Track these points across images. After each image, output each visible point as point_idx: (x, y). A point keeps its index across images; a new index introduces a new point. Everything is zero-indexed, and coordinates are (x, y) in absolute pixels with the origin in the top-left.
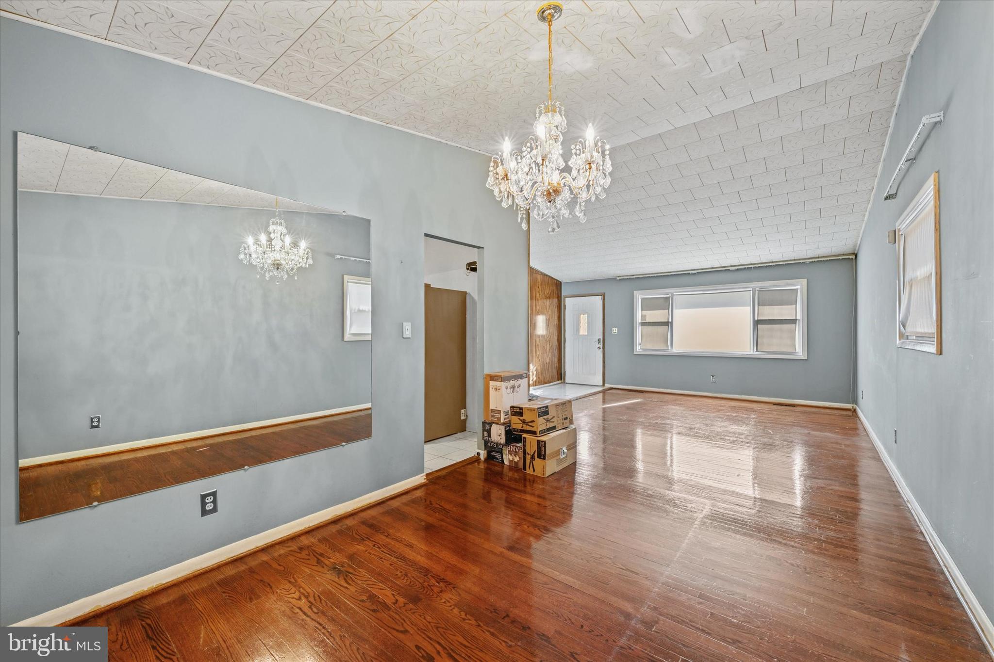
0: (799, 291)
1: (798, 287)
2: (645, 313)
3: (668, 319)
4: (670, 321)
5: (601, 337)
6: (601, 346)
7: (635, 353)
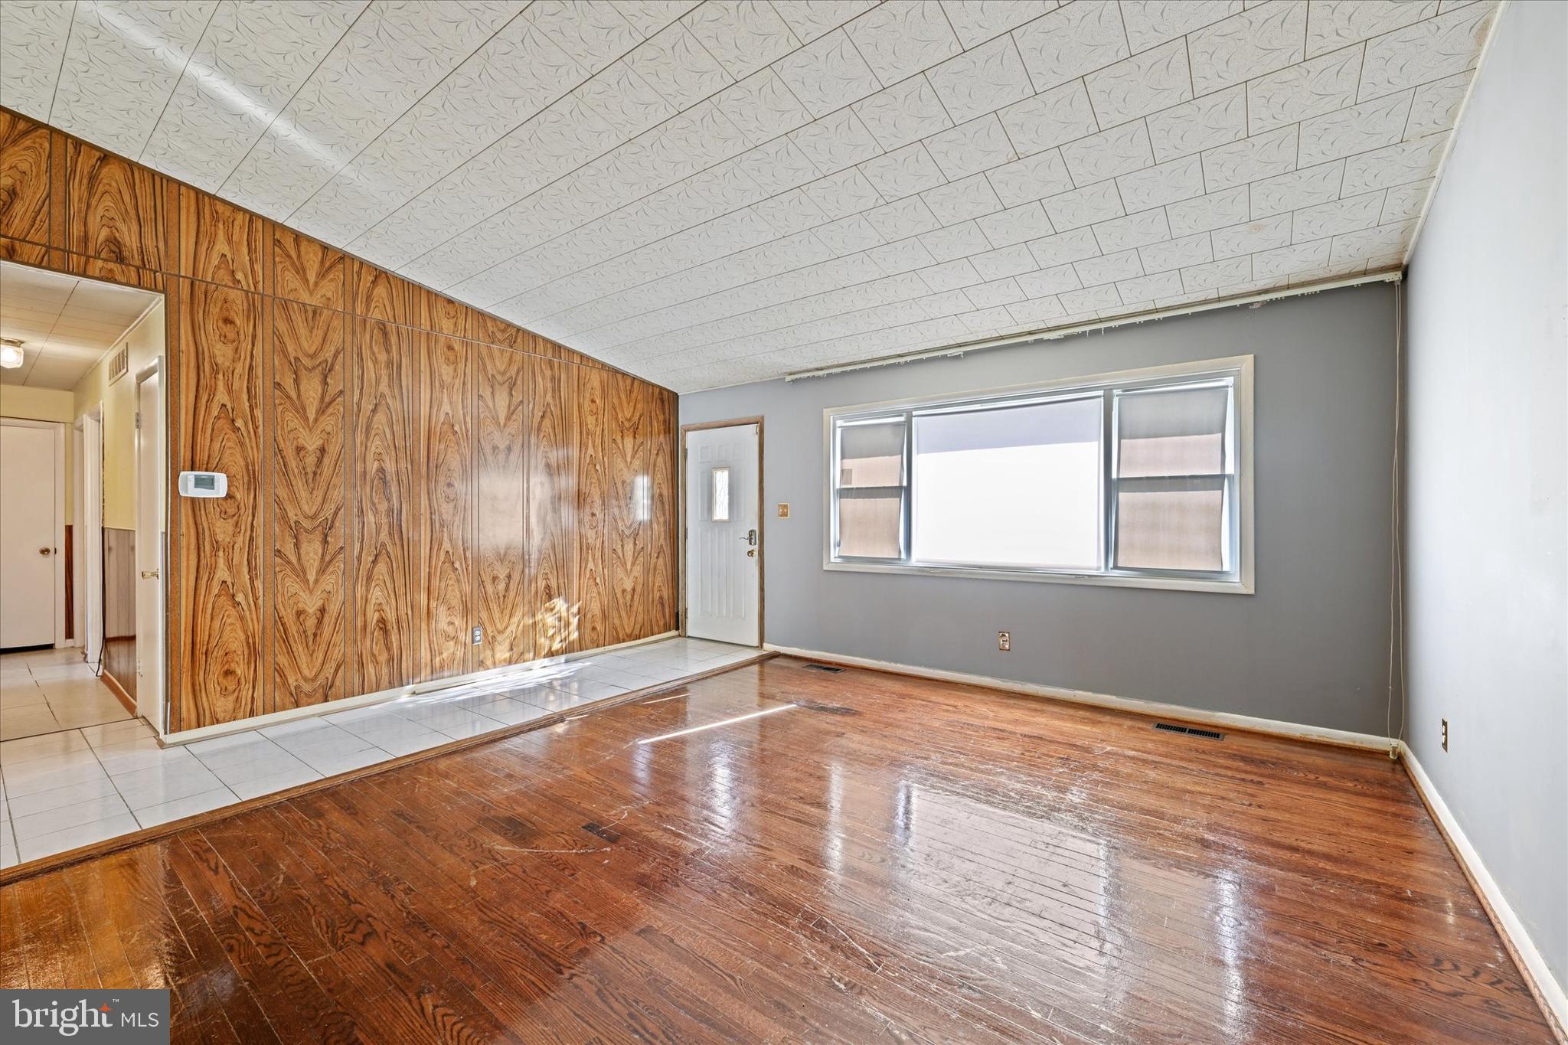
0: (1231, 391)
1: (1229, 381)
2: (849, 463)
3: (901, 481)
4: (905, 484)
5: (756, 528)
6: (756, 547)
7: (825, 568)
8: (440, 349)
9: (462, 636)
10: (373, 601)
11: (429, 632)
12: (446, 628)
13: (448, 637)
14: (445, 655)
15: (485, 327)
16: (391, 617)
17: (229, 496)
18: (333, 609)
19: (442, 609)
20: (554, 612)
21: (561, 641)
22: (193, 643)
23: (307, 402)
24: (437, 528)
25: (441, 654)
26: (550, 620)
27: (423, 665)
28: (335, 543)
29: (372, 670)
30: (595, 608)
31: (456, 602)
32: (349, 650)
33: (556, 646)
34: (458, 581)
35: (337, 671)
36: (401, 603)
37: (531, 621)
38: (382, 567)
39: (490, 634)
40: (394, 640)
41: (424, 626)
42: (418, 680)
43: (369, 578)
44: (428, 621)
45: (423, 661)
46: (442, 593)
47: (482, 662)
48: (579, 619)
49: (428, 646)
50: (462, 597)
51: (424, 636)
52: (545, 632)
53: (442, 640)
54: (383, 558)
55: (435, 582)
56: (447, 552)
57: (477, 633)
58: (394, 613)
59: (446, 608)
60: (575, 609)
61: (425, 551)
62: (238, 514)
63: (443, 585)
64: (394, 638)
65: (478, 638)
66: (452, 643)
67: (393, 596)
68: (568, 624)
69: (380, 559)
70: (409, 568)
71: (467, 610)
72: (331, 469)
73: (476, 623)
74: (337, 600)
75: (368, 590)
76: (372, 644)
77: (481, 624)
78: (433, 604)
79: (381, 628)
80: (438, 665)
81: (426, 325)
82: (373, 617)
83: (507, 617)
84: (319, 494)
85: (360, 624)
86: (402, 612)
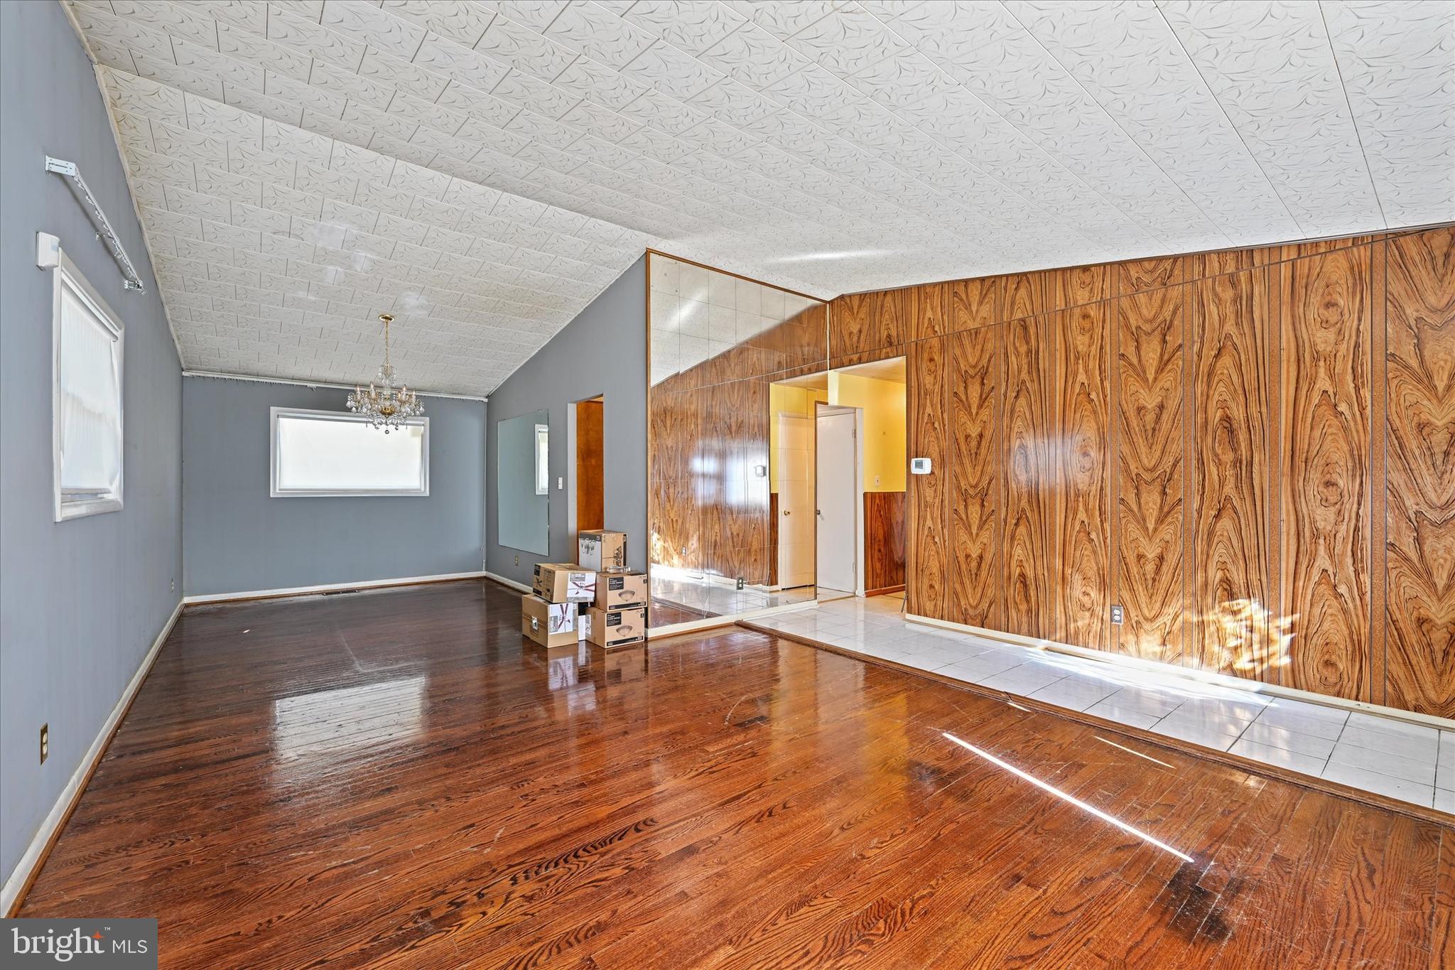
8: (1076, 323)
9: (1099, 610)
10: (1016, 557)
11: (1063, 597)
12: (1081, 597)
13: (1083, 607)
14: (1080, 624)
15: (1128, 278)
16: (1030, 574)
17: (932, 473)
18: (988, 557)
19: (1077, 578)
20: (1239, 617)
21: (1253, 661)
22: (917, 563)
23: (971, 401)
24: (1072, 498)
25: (1075, 621)
26: (1229, 623)
27: (1058, 626)
28: (990, 506)
29: (1014, 615)
30: (1335, 630)
31: (1092, 573)
32: (998, 593)
33: (1243, 663)
34: (1095, 552)
35: (990, 606)
36: (1039, 563)
37: (1195, 619)
38: (1022, 530)
39: (1134, 619)
40: (1032, 594)
41: (1059, 589)
42: (1054, 638)
43: (1013, 538)
44: (1063, 585)
45: (1058, 622)
46: (1078, 560)
47: (1123, 645)
48: (1292, 640)
49: (1063, 610)
50: (1098, 569)
51: (1059, 599)
52: (1222, 642)
53: (1076, 608)
54: (1023, 521)
55: (1070, 550)
56: (1083, 522)
57: (1116, 612)
58: (1032, 572)
59: (1081, 577)
60: (1285, 622)
61: (1059, 519)
62: (935, 484)
63: (1078, 554)
64: (1032, 593)
65: (1117, 618)
66: (1087, 614)
67: (1031, 556)
68: (1267, 641)
69: (1021, 522)
70: (1045, 532)
71: (1103, 585)
72: (987, 449)
73: (1116, 602)
74: (990, 551)
75: (1012, 548)
76: (1014, 591)
77: (1122, 604)
78: (1068, 571)
79: (1022, 582)
80: (1072, 631)
81: (1060, 304)
82: (1016, 572)
83: (1158, 604)
84: (979, 468)
85: (1006, 574)
86: (1040, 572)
